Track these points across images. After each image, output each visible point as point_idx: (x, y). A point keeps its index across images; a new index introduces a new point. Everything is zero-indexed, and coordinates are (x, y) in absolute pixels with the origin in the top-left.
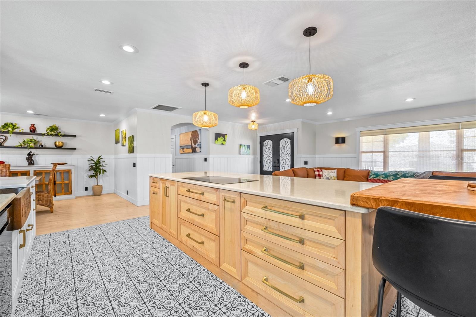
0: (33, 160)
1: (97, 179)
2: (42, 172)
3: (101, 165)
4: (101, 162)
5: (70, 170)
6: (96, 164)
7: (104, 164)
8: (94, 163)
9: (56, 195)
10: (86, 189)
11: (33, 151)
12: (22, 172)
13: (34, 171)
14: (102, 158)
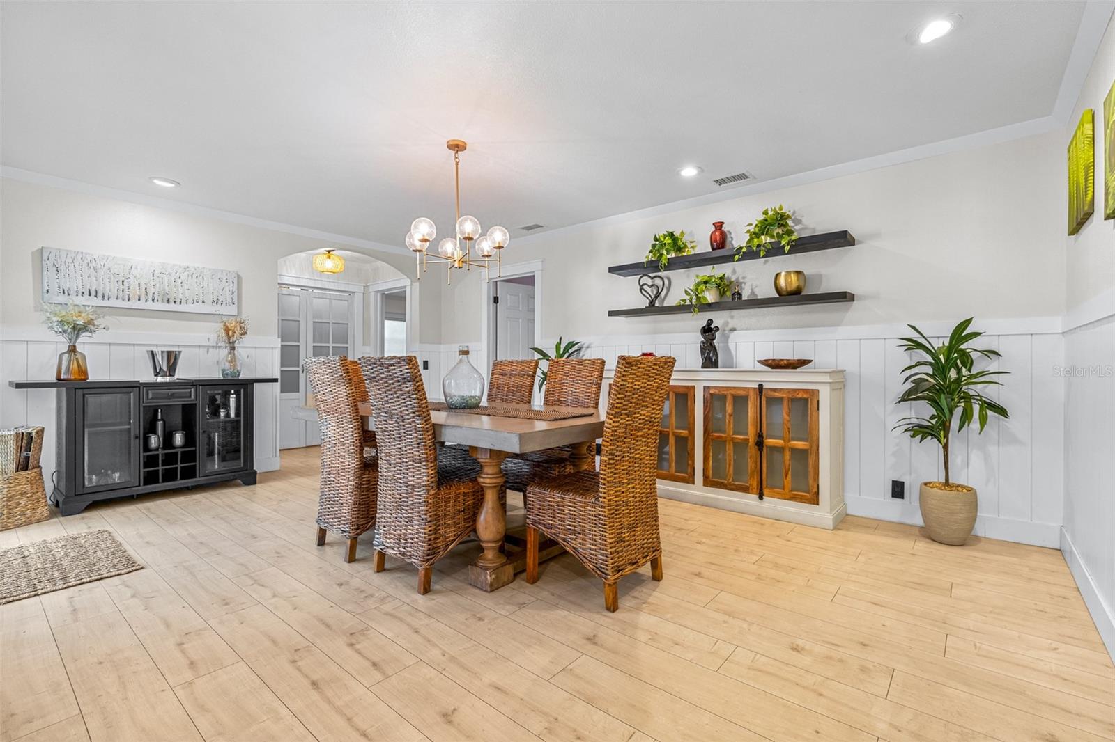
0: (715, 348)
1: (946, 447)
2: (725, 393)
3: (974, 371)
4: (974, 355)
5: (814, 393)
6: (940, 369)
7: (992, 365)
8: (930, 360)
9: (766, 491)
10: (898, 490)
11: (719, 318)
12: (677, 391)
13: (705, 387)
14: (978, 334)
